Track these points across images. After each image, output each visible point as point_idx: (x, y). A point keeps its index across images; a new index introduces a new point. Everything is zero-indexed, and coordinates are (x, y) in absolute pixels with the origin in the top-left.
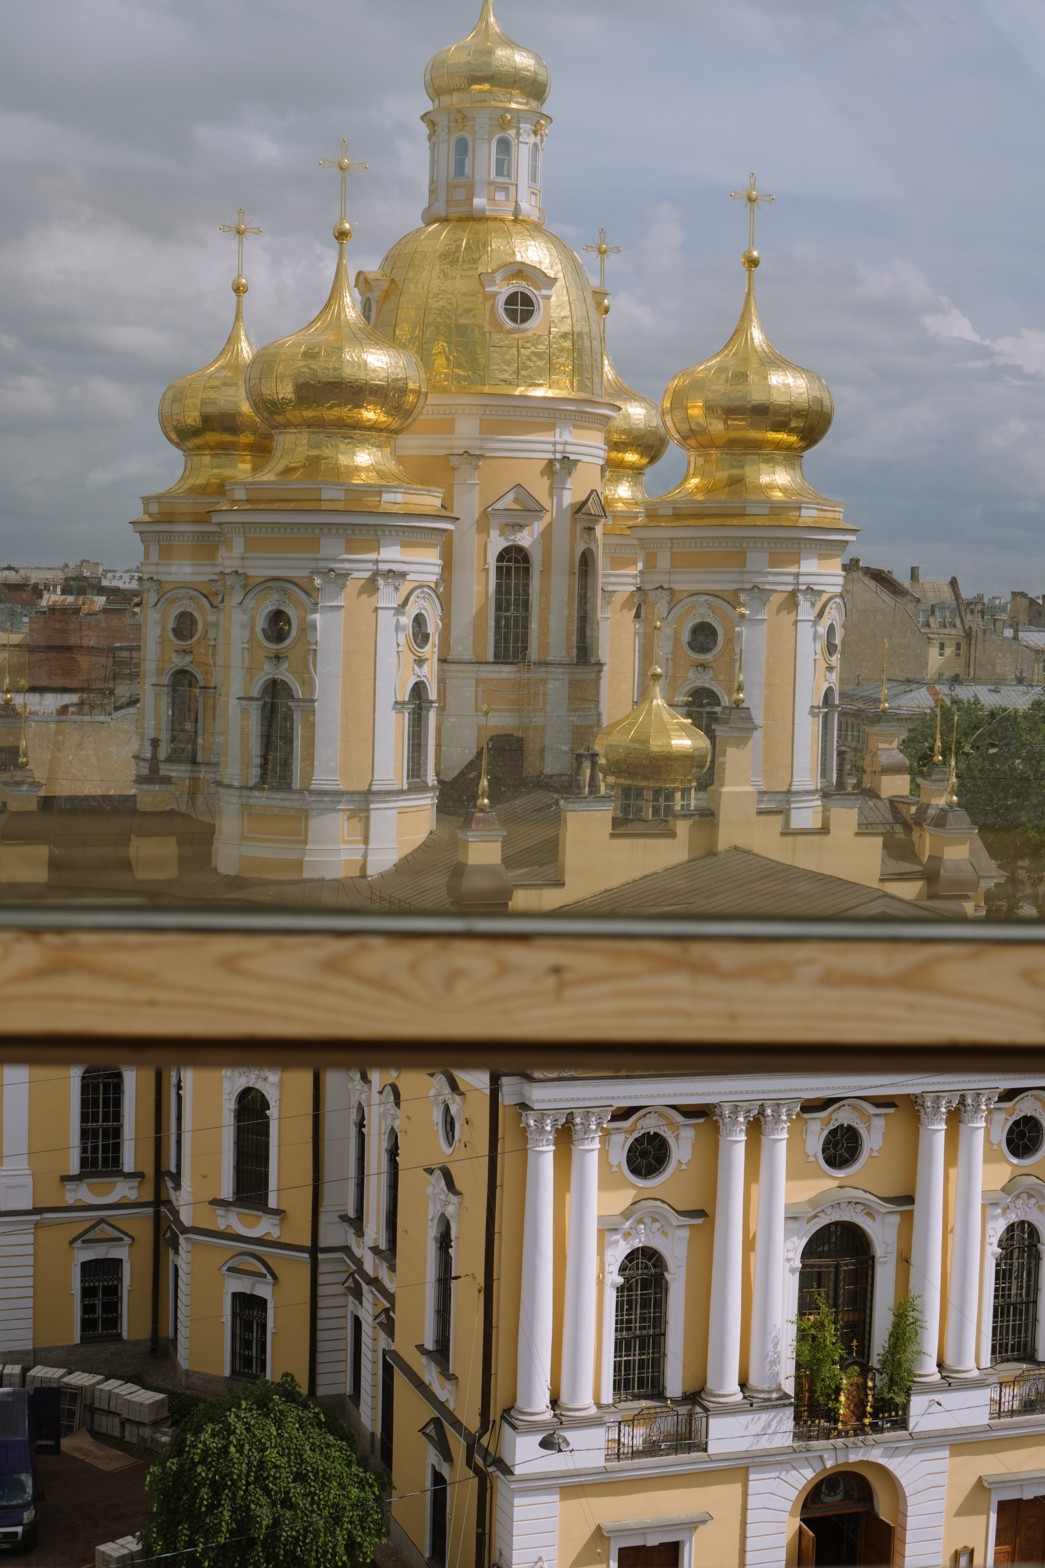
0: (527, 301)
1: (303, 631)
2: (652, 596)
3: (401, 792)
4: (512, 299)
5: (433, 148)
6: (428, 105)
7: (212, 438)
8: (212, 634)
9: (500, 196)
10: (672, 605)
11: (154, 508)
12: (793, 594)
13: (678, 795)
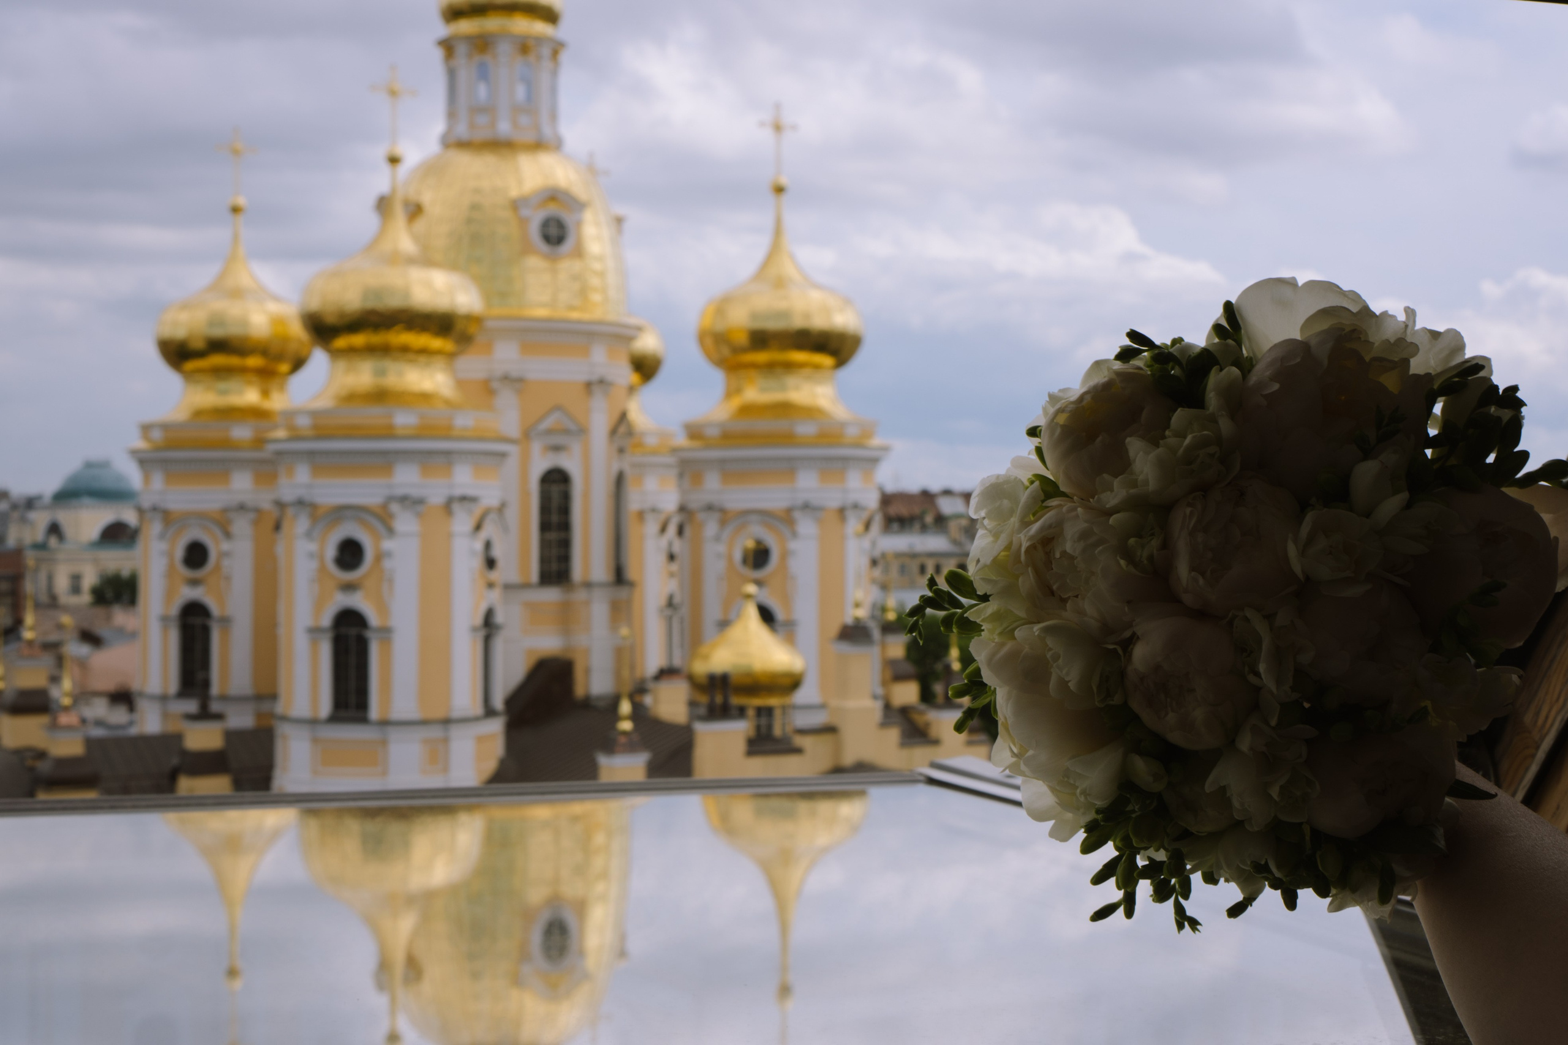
0: (560, 225)
1: (380, 557)
2: (701, 516)
3: (476, 719)
4: (546, 224)
5: (452, 74)
6: (442, 30)
7: (218, 360)
8: (226, 562)
9: (524, 120)
10: (723, 523)
11: (157, 435)
12: (842, 512)
13: (777, 713)
